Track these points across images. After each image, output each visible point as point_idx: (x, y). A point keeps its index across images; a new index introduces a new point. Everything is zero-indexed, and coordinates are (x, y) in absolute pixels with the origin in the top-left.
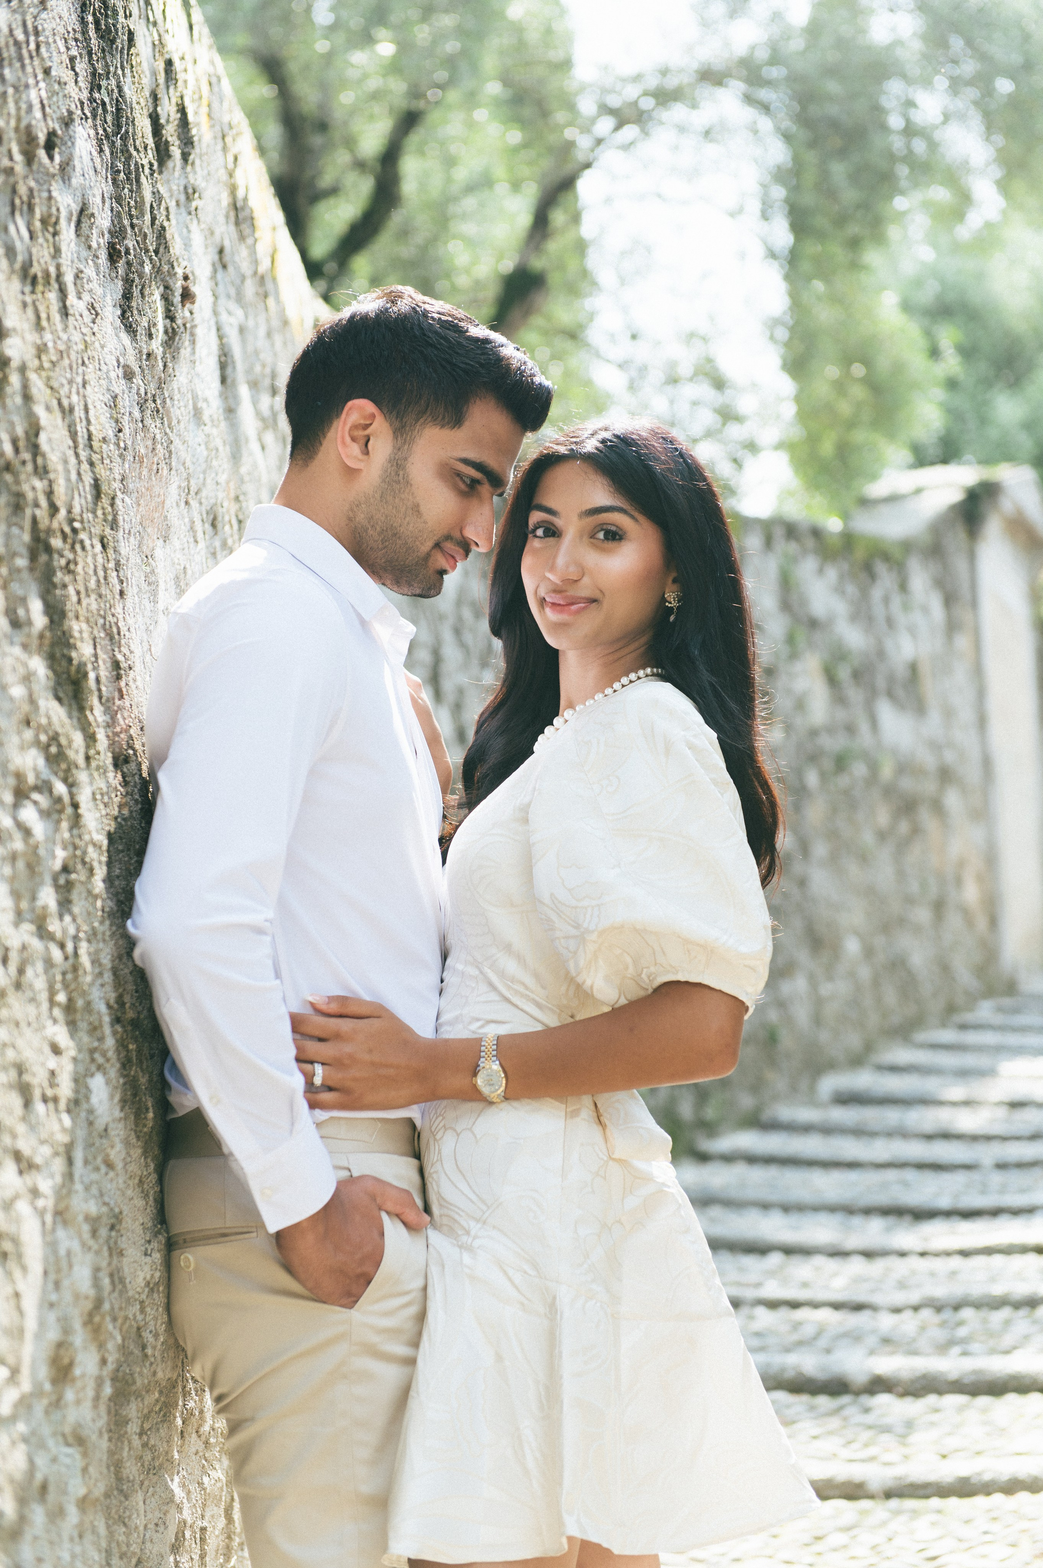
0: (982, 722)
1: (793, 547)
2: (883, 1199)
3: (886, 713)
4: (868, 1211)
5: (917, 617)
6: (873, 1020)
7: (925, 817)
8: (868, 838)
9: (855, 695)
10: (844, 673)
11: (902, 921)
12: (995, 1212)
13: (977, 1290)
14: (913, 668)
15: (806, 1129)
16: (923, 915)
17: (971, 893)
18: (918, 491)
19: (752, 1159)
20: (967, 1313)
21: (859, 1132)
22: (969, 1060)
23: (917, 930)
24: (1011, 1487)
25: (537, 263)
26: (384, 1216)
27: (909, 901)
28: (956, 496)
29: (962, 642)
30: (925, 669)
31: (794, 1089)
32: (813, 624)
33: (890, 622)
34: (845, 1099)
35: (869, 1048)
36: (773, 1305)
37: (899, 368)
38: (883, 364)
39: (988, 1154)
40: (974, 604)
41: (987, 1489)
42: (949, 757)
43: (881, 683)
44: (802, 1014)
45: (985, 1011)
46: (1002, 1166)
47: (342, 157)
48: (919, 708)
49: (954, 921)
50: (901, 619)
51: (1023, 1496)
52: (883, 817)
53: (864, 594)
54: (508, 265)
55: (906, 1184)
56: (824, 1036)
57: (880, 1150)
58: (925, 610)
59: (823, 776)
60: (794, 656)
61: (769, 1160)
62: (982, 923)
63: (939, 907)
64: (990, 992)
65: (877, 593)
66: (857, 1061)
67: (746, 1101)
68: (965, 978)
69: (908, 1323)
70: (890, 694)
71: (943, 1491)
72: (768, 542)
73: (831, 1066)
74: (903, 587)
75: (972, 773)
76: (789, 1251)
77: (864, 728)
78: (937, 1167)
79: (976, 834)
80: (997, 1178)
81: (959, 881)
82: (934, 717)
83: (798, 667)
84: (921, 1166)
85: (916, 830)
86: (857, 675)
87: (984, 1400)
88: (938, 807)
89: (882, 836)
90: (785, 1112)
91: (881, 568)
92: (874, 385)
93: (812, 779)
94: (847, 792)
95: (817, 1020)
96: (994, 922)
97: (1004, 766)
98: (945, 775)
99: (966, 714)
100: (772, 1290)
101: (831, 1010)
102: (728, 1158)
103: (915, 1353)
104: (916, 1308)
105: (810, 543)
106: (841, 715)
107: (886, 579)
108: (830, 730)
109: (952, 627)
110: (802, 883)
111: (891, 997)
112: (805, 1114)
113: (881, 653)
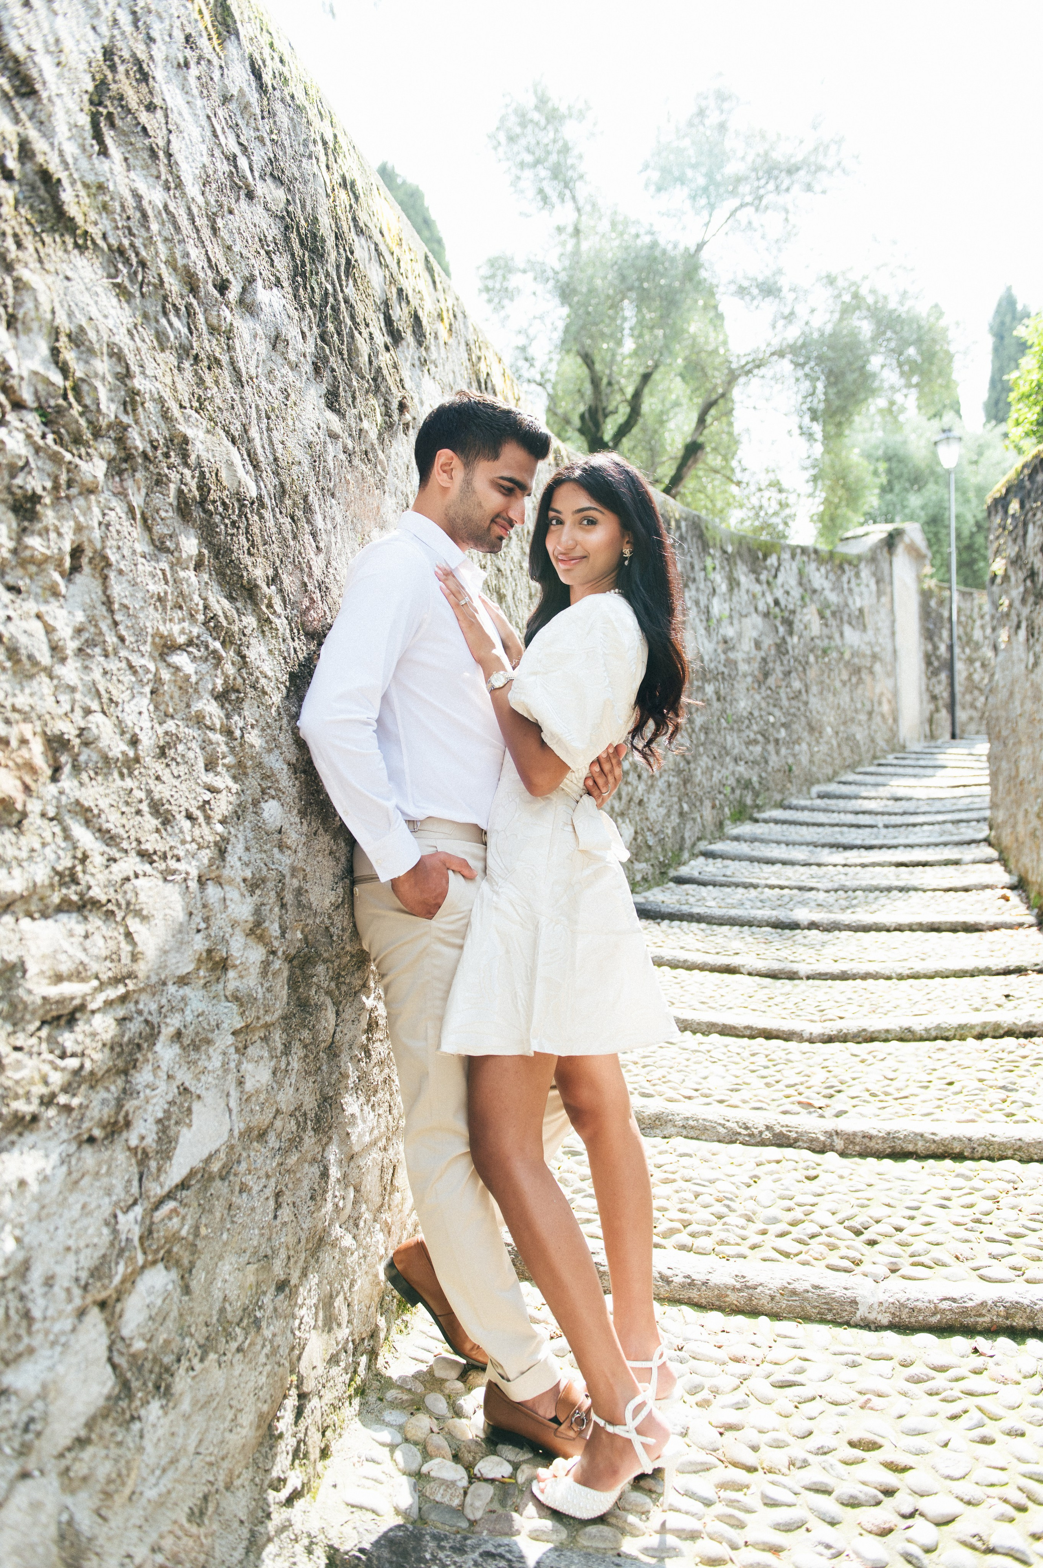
0: (893, 634)
1: (805, 558)
2: (832, 840)
3: (847, 629)
4: (823, 846)
5: (863, 588)
6: (838, 762)
7: (865, 675)
8: (838, 684)
9: (832, 622)
10: (828, 613)
11: (852, 720)
12: (881, 847)
13: (864, 883)
14: (861, 611)
15: (803, 809)
16: (863, 717)
17: (885, 708)
18: (866, 534)
19: (776, 822)
20: (859, 893)
21: (825, 810)
22: (880, 779)
23: (860, 724)
24: (865, 977)
25: (701, 439)
26: (450, 873)
27: (856, 711)
28: (884, 535)
29: (884, 600)
30: (866, 610)
31: (800, 791)
32: (814, 591)
33: (850, 590)
34: (821, 796)
35: (836, 773)
36: (772, 887)
37: (859, 480)
38: (851, 478)
39: (880, 820)
40: (891, 583)
41: (854, 977)
42: (877, 649)
43: (845, 618)
44: (804, 760)
45: (890, 759)
46: (886, 826)
47: (618, 397)
48: (864, 628)
49: (878, 719)
50: (856, 590)
51: (870, 981)
52: (845, 676)
53: (839, 578)
54: (689, 440)
55: (842, 833)
56: (814, 769)
57: (835, 818)
58: (867, 586)
59: (817, 657)
60: (804, 606)
61: (784, 822)
62: (890, 721)
63: (870, 714)
64: (893, 750)
65: (845, 579)
66: (829, 780)
67: (778, 797)
68: (882, 744)
69: (832, 897)
70: (850, 623)
71: (834, 977)
72: (793, 557)
73: (818, 782)
74: (857, 575)
75: (888, 657)
76: (784, 863)
77: (837, 636)
78: (858, 826)
79: (890, 683)
80: (884, 831)
81: (880, 703)
82: (870, 632)
83: (805, 610)
84: (852, 826)
85: (860, 681)
86: (834, 614)
87: (860, 934)
88: (871, 672)
89: (844, 684)
90: (795, 802)
91: (846, 567)
92: (847, 487)
93: (812, 659)
94: (827, 665)
95: (811, 762)
96: (895, 720)
97: (902, 654)
98: (875, 657)
99: (886, 631)
100: (773, 881)
101: (816, 759)
102: (766, 821)
103: (831, 912)
104: (836, 891)
105: (813, 556)
106: (826, 631)
107: (849, 572)
108: (820, 637)
109: (880, 594)
110: (806, 703)
111: (846, 752)
112: (803, 802)
113: (847, 605)
